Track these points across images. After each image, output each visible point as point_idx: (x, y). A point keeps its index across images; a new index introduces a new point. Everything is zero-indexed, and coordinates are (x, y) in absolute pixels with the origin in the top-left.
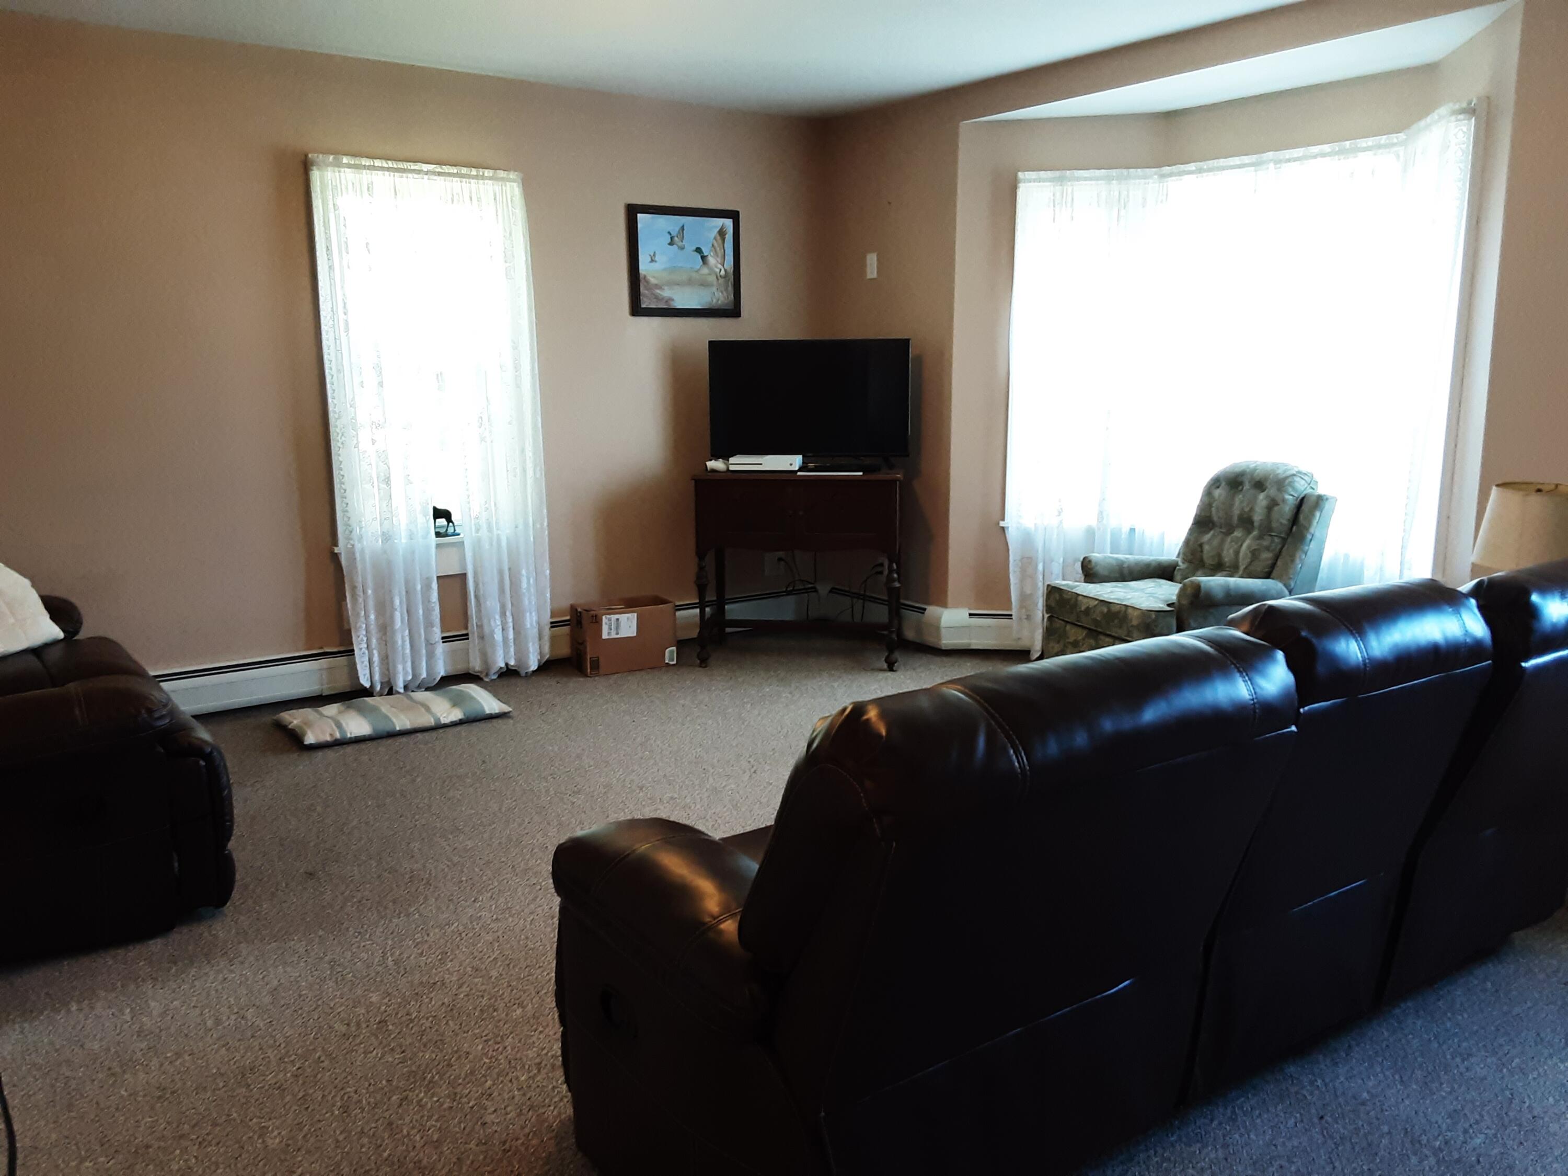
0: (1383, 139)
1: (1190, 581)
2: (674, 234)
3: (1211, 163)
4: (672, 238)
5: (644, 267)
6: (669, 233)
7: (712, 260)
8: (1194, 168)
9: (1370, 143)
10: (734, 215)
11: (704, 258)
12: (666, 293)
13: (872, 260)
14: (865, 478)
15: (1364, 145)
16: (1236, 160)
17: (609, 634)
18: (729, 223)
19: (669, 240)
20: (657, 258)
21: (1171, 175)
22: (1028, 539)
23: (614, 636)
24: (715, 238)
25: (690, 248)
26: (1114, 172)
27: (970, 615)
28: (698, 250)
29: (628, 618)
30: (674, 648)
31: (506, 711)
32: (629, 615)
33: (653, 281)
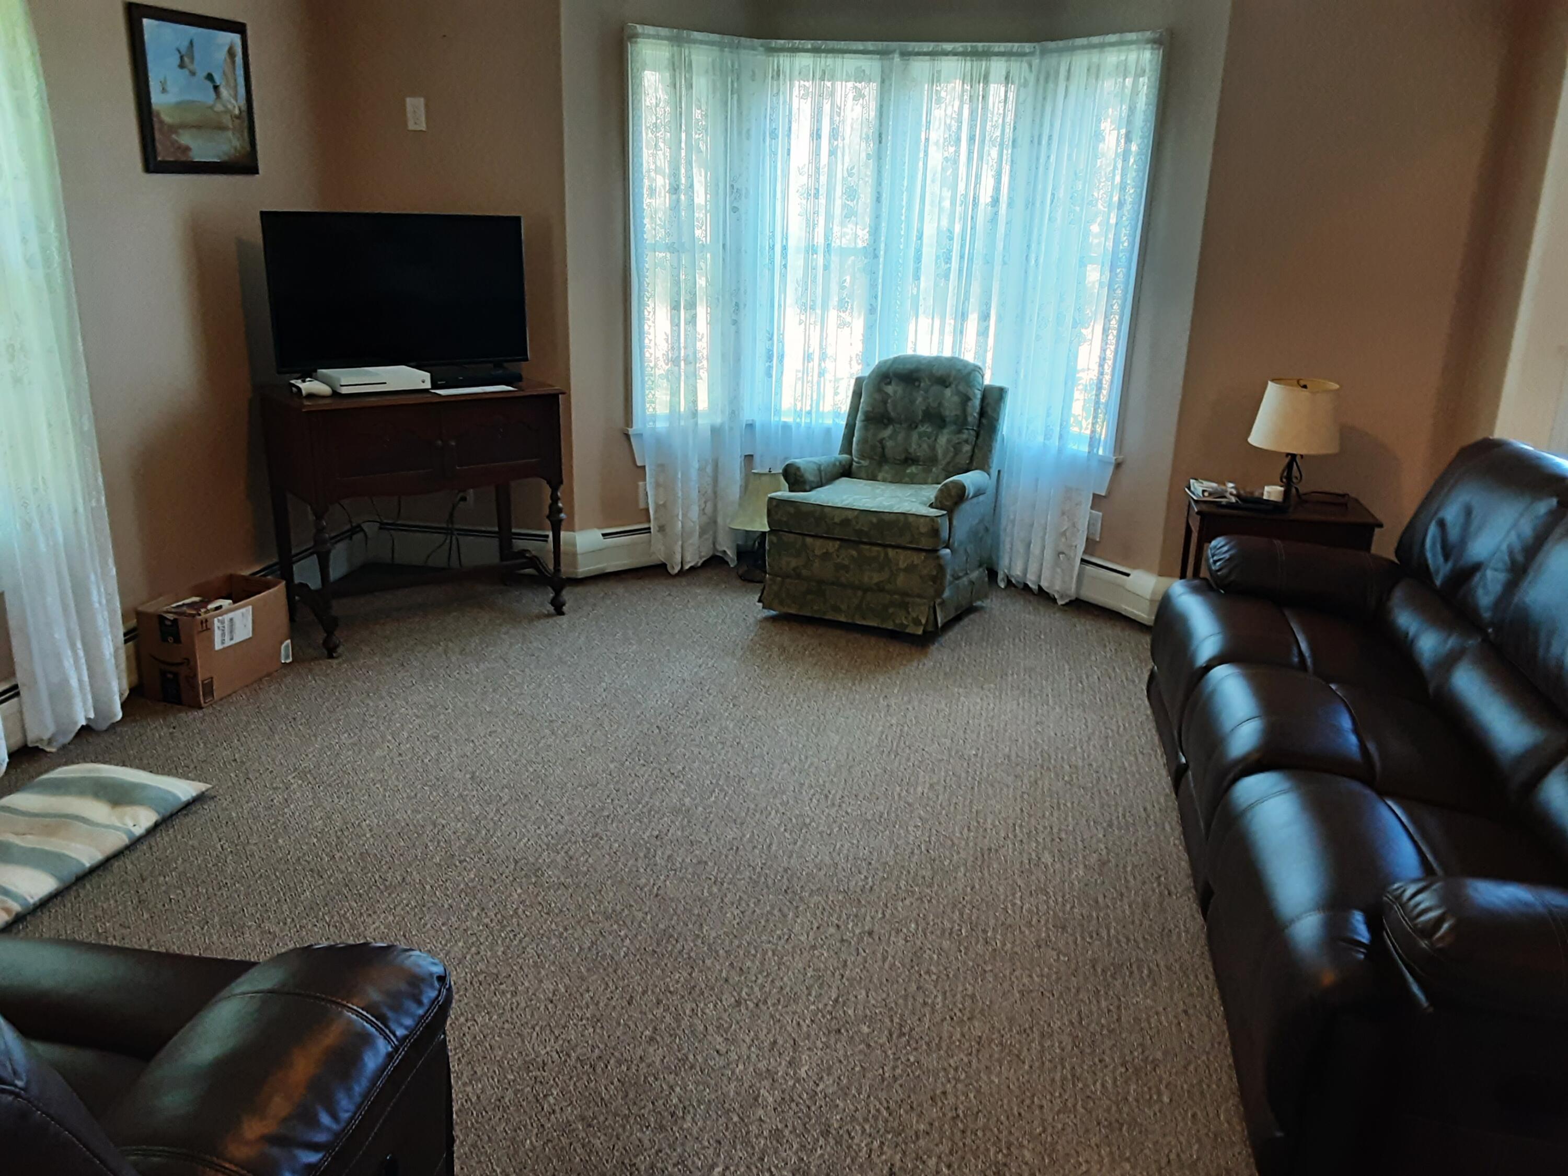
0: (1016, 46)
1: (951, 482)
2: (183, 51)
3: (831, 44)
4: (182, 58)
5: (157, 99)
6: (179, 51)
7: (224, 92)
8: (809, 46)
9: (1002, 49)
10: (238, 28)
11: (216, 88)
12: (185, 139)
13: (415, 108)
14: (517, 394)
15: (996, 49)
16: (859, 46)
17: (223, 642)
18: (236, 38)
19: (178, 61)
20: (168, 89)
21: (782, 50)
22: (661, 444)
23: (228, 643)
24: (225, 59)
25: (202, 74)
26: (727, 39)
27: (604, 535)
28: (210, 77)
29: (243, 614)
30: (289, 641)
31: (204, 789)
32: (243, 610)
33: (167, 119)
